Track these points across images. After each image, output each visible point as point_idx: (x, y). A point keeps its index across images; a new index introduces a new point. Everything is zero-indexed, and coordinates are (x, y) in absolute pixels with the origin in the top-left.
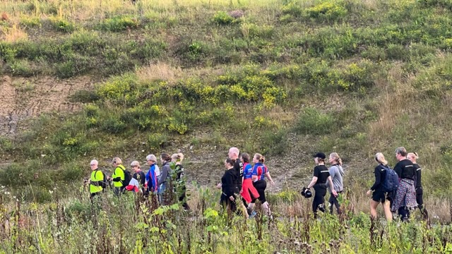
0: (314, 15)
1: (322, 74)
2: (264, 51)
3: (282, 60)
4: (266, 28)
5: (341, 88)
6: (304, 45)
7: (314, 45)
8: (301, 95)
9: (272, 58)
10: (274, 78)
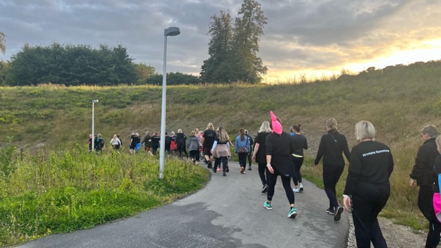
0: (31, 94)
1: (35, 114)
2: (12, 106)
3: (20, 109)
4: (12, 98)
5: (42, 118)
6: (28, 104)
7: (32, 104)
8: (27, 121)
9: (15, 108)
10: (16, 115)
